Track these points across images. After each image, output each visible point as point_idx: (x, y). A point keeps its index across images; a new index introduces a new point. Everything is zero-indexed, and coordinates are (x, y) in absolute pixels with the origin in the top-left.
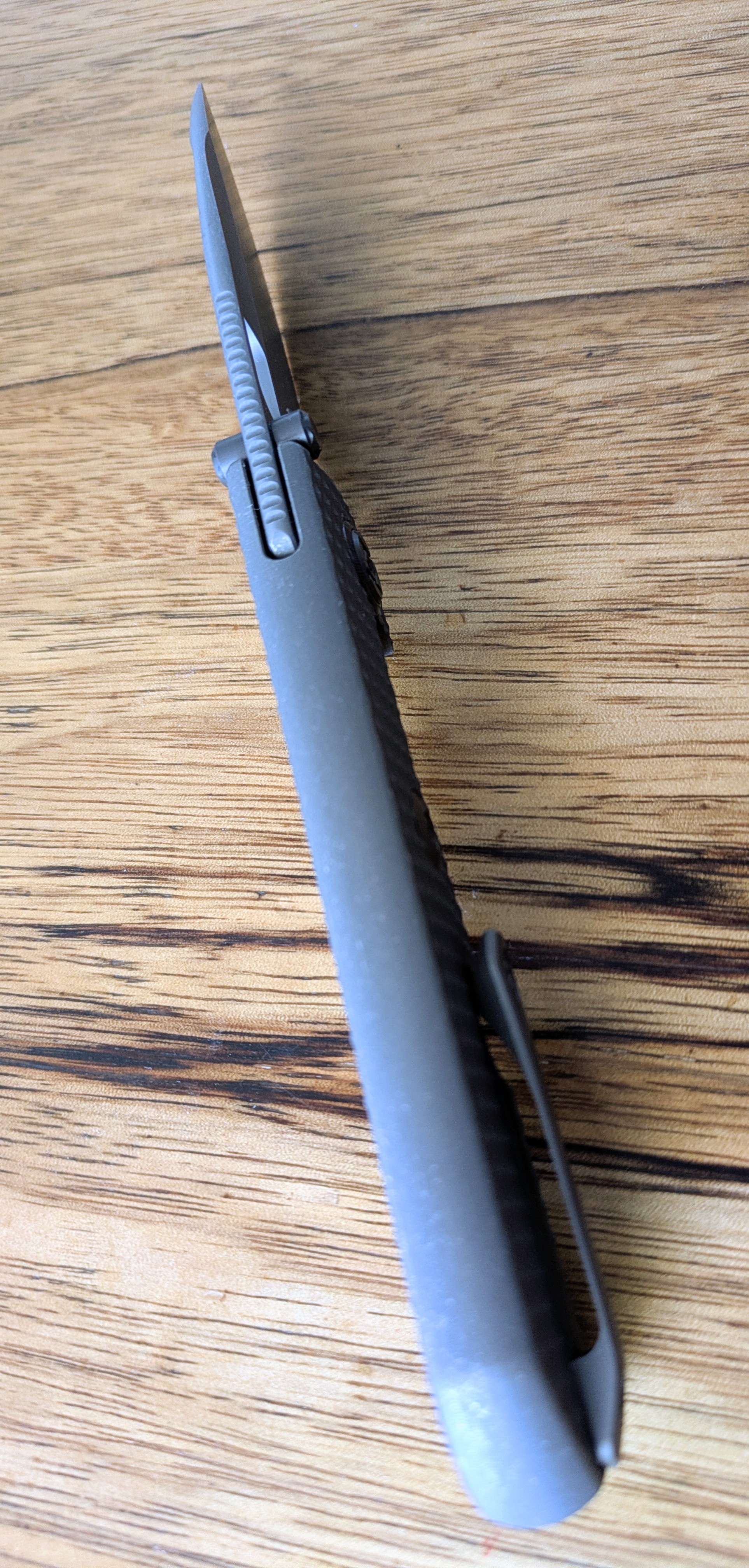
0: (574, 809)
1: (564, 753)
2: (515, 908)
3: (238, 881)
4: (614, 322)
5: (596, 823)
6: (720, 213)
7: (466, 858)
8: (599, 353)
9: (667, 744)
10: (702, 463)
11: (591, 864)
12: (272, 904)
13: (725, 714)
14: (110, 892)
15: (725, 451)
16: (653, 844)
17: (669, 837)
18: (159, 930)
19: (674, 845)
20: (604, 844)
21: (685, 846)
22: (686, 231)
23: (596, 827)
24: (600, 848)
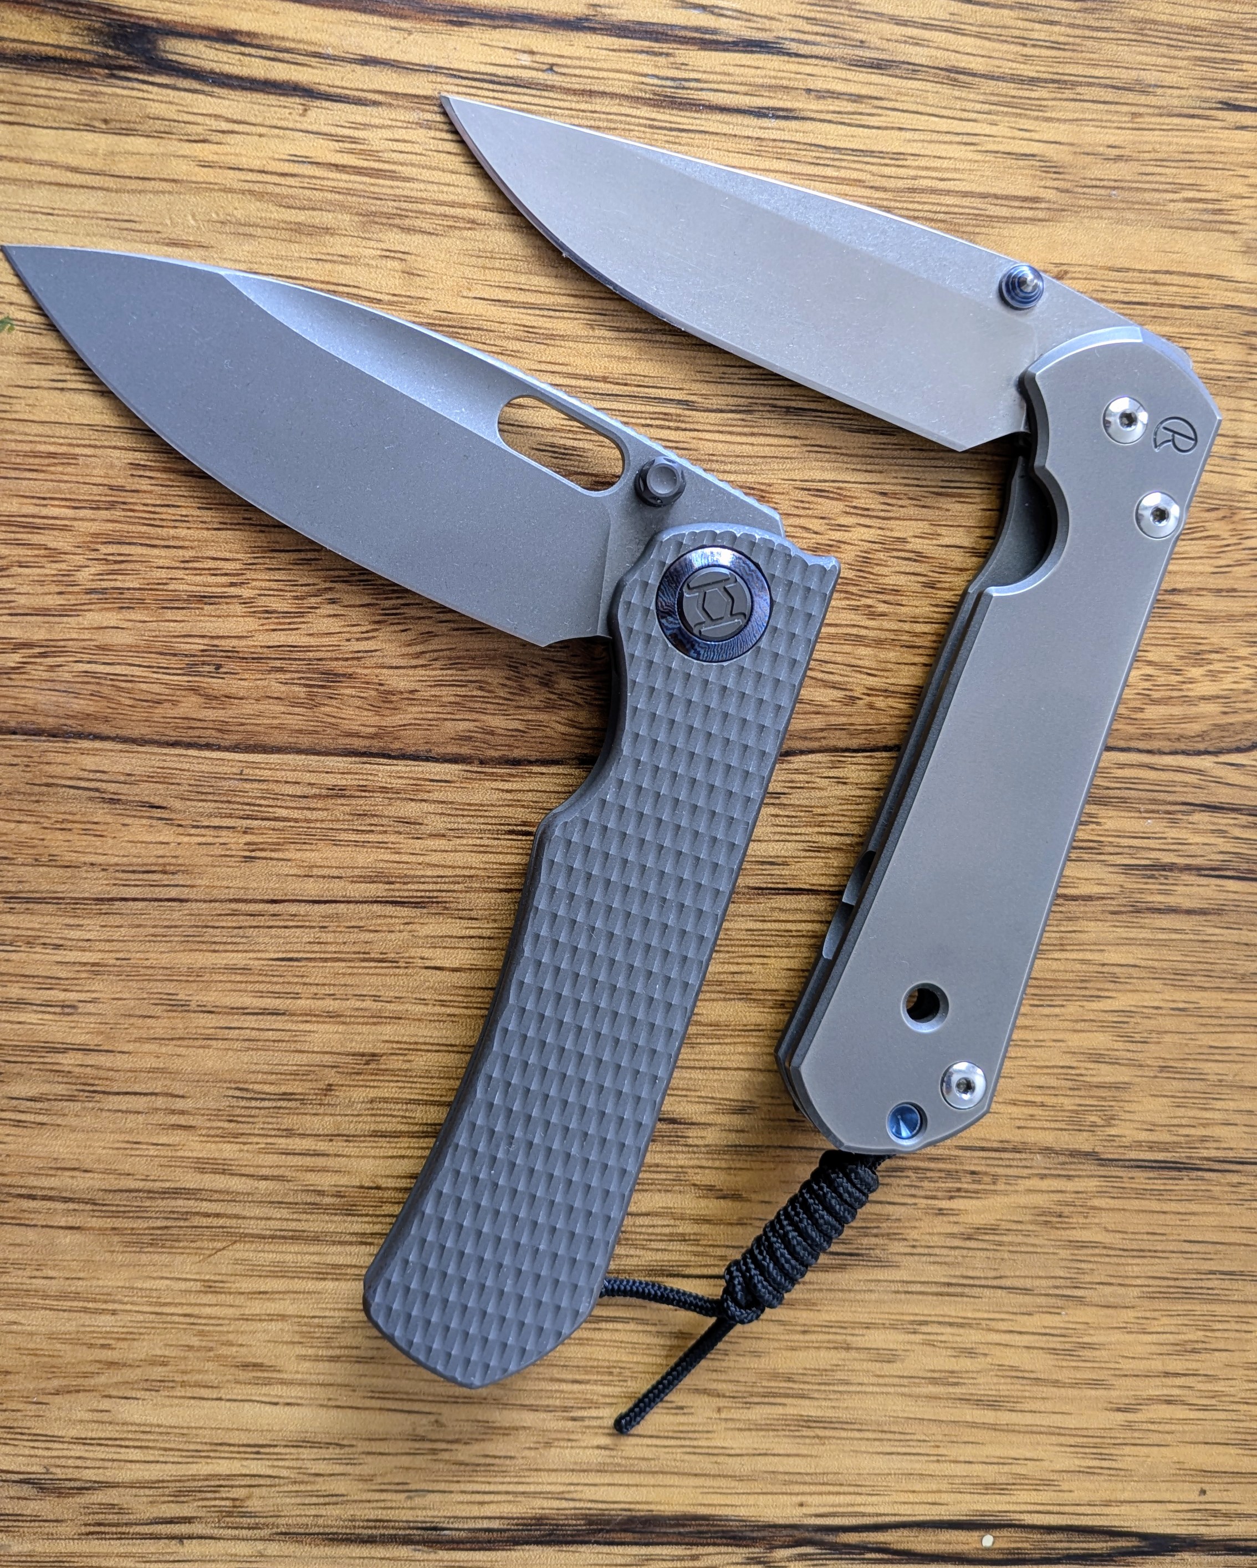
0: (232, 132)
1: (243, 192)
2: (290, 34)
3: (577, 87)
4: (190, 706)
5: (210, 115)
6: (68, 836)
7: (339, 91)
8: (207, 668)
9: (140, 192)
10: (98, 508)
11: (215, 73)
12: (537, 58)
13: (84, 217)
14: (715, 86)
15: (75, 519)
16: (155, 89)
17: (140, 94)
18: (657, 40)
19: (136, 85)
20: (203, 92)
21: (125, 84)
22: (109, 819)
23: (211, 112)
24: (207, 88)
